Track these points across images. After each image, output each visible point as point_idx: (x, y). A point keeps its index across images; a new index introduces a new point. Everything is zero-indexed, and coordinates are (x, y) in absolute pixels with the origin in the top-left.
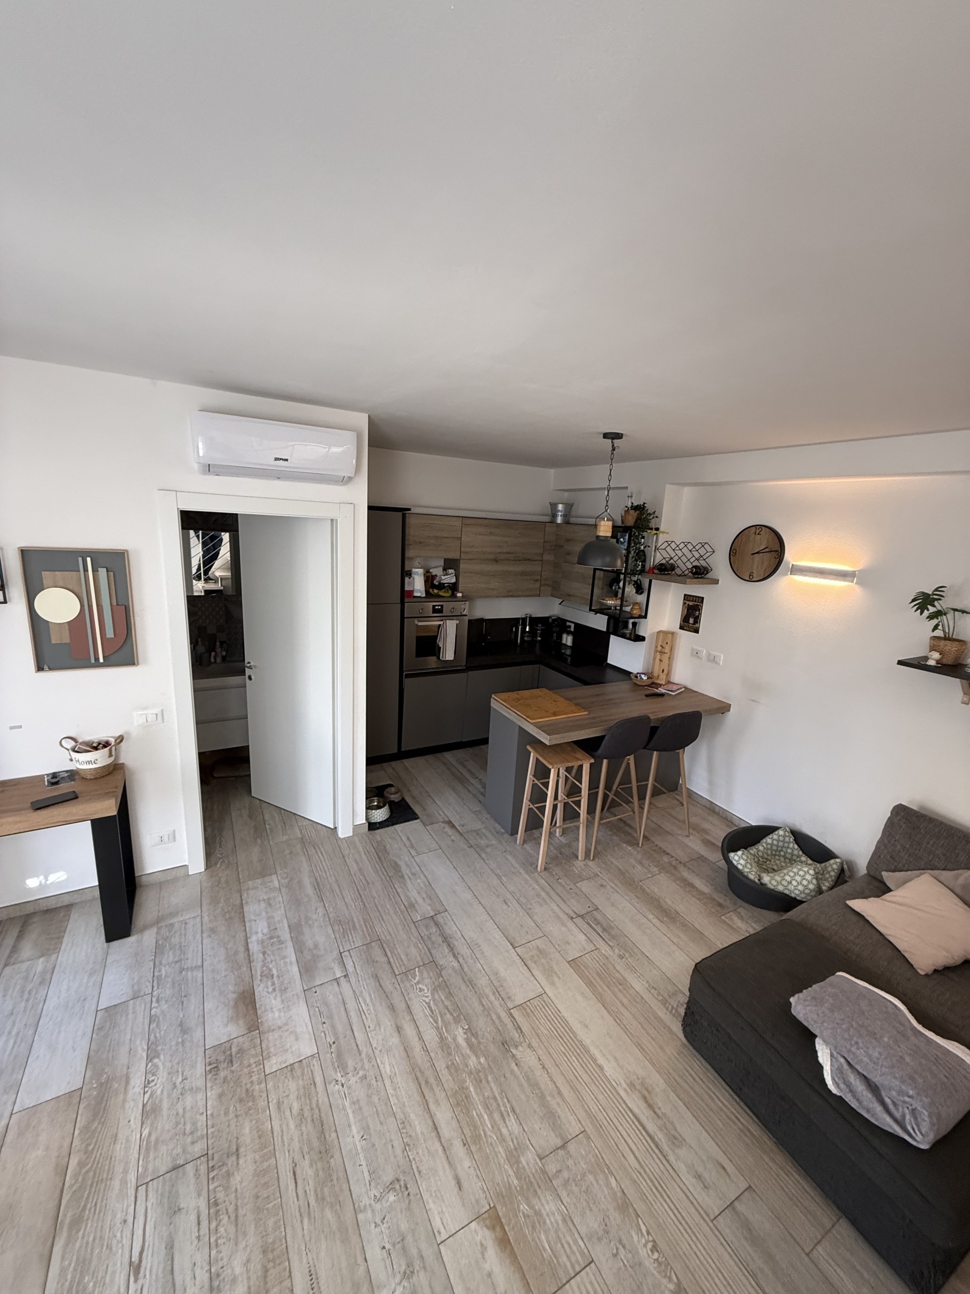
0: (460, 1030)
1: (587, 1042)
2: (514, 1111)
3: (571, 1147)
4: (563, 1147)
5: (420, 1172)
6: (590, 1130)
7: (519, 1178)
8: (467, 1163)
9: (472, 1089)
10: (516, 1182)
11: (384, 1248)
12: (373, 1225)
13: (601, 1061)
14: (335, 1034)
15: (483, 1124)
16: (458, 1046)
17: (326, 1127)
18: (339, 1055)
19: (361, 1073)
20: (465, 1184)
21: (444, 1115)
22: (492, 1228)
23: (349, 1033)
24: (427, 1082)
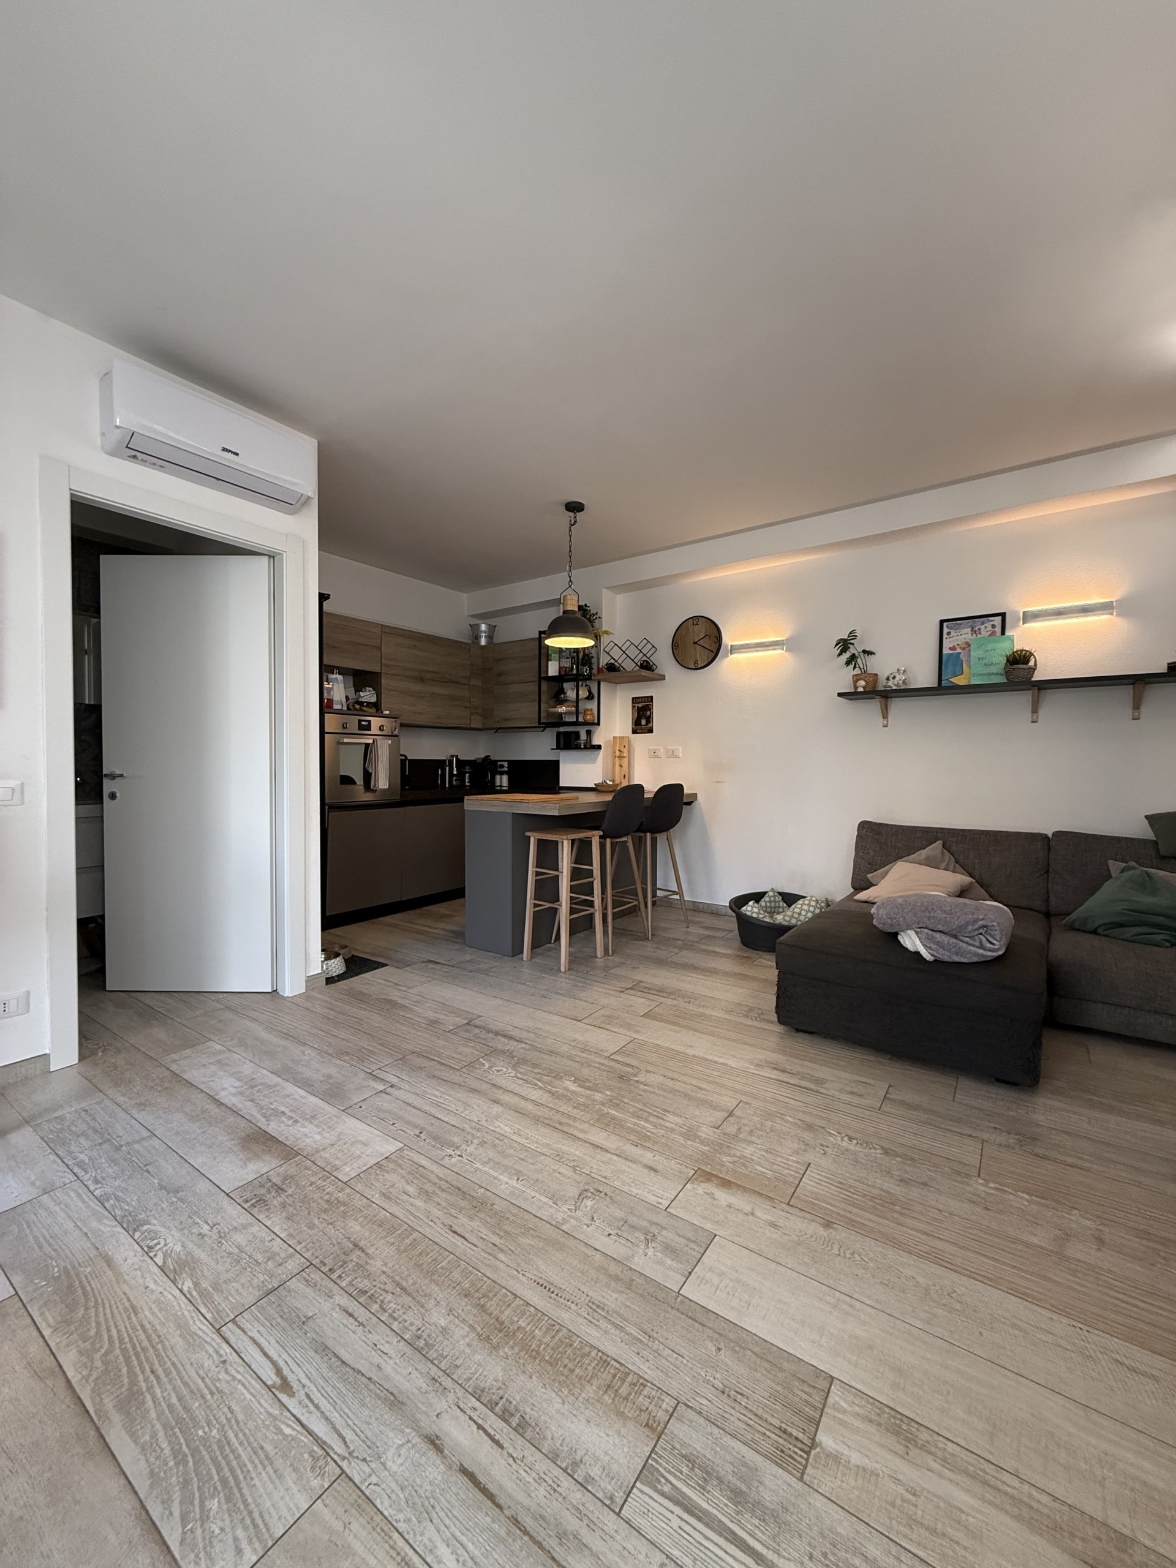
0: (568, 1082)
1: (700, 1054)
2: (666, 1111)
3: (737, 1112)
4: (731, 1114)
5: (605, 1178)
6: (744, 1099)
7: (708, 1145)
8: (649, 1155)
9: (614, 1112)
10: (705, 1148)
11: (610, 1235)
12: (585, 1227)
13: (721, 1060)
14: (416, 1127)
15: (644, 1128)
16: (573, 1092)
17: (465, 1189)
18: (436, 1138)
19: (476, 1142)
20: (659, 1168)
21: (598, 1136)
22: (709, 1180)
23: (434, 1121)
24: (560, 1123)
